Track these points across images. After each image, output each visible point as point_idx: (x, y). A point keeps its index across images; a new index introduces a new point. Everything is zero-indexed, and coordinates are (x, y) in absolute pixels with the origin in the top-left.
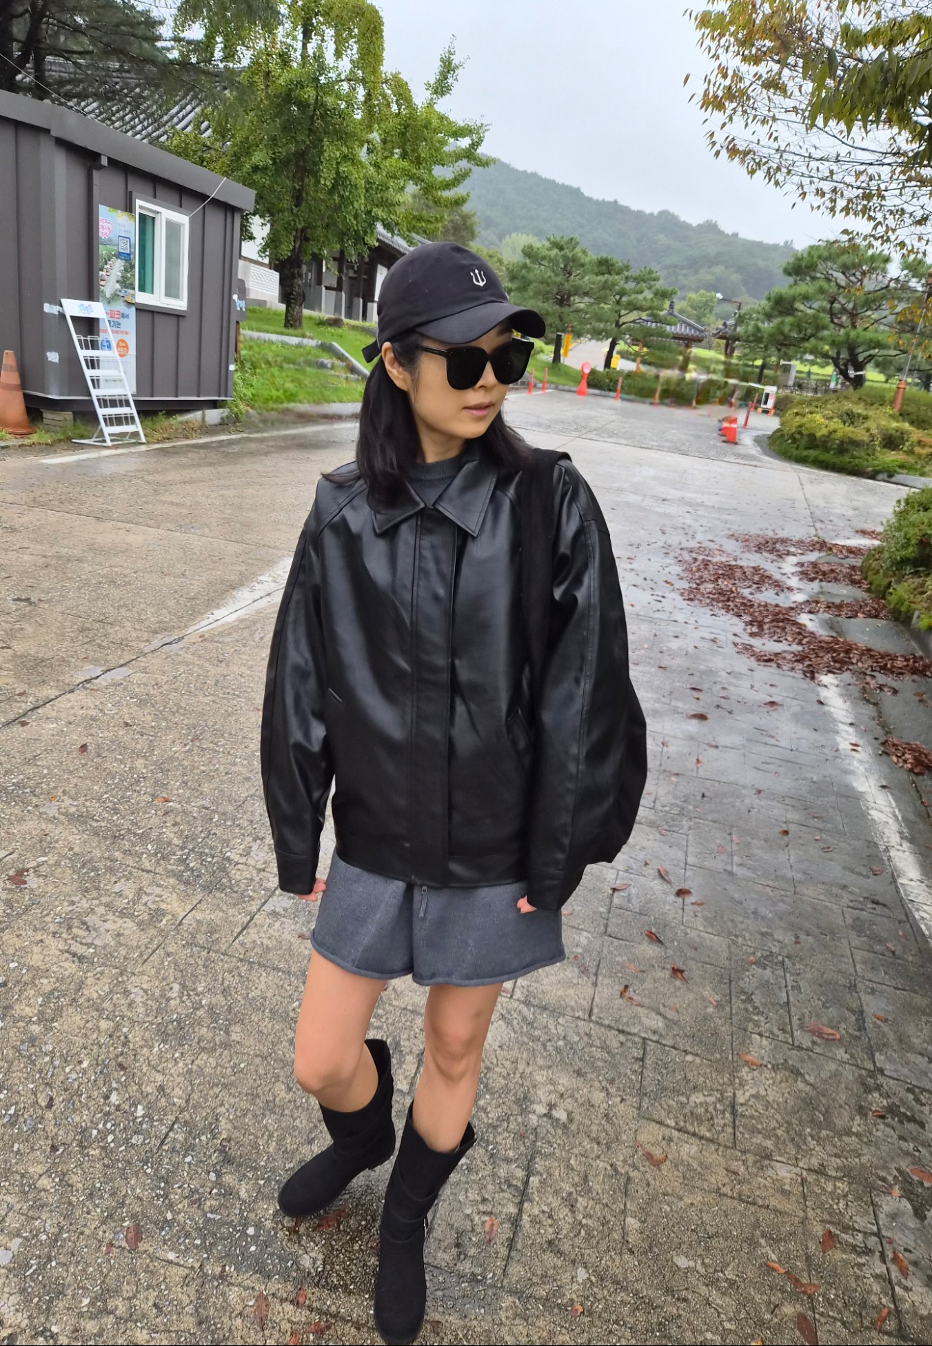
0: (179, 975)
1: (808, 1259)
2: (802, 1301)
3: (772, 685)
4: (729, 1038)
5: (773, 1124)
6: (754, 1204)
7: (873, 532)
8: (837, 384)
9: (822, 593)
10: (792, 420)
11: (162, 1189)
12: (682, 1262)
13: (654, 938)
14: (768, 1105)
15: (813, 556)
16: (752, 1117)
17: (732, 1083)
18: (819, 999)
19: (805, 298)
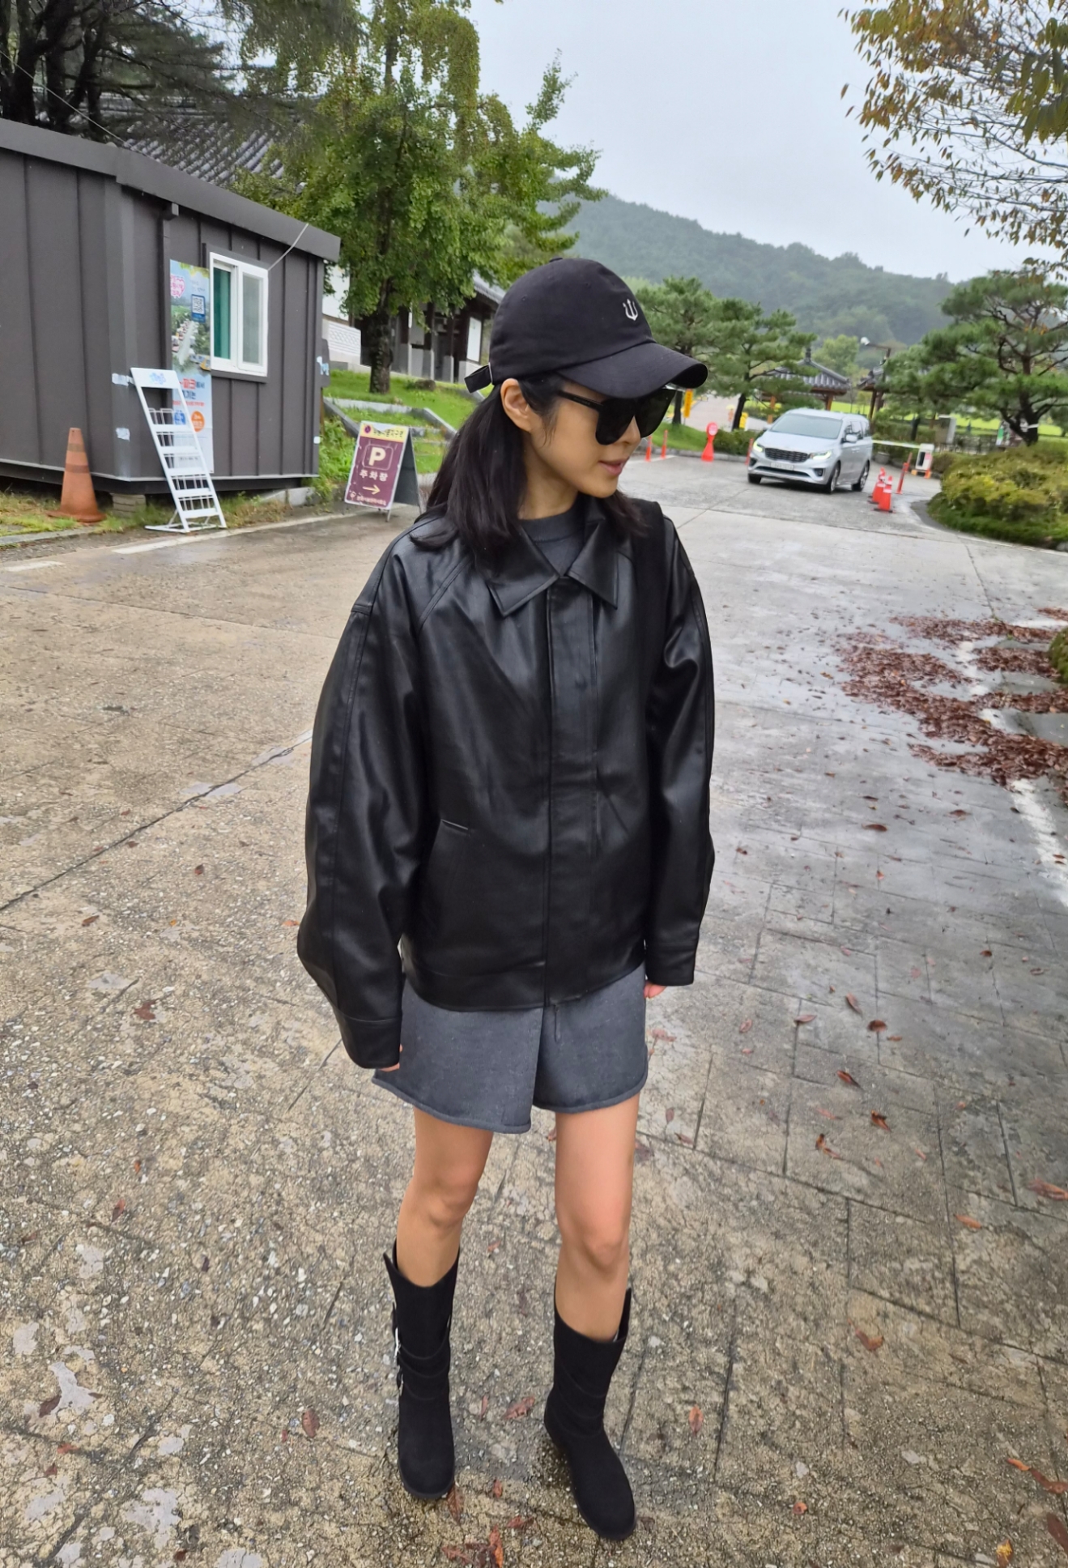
1: (1053, 1455)
2: (1051, 1500)
3: (957, 792)
4: (943, 1197)
5: (1001, 1296)
6: (986, 1394)
7: (1059, 611)
8: (1004, 440)
9: (1006, 684)
10: (956, 482)
11: (335, 1373)
12: (912, 1457)
13: (849, 1080)
14: (992, 1273)
15: (991, 641)
16: (975, 1287)
17: (950, 1247)
18: (1042, 1151)
19: (969, 340)
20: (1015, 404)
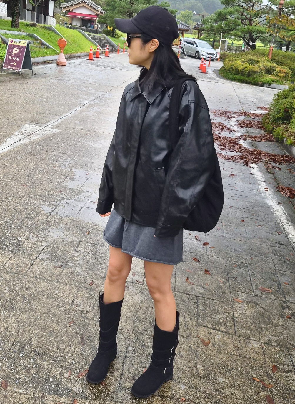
0: (7, 284)
1: (268, 375)
2: (267, 390)
3: (231, 168)
4: (229, 294)
5: (249, 324)
6: (245, 357)
7: (265, 108)
8: (244, 48)
9: (247, 132)
10: (228, 63)
11: (13, 367)
12: (221, 380)
13: (196, 260)
14: (247, 317)
15: (242, 118)
16: (241, 322)
17: (232, 310)
18: (262, 278)
19: (231, 13)
20: (247, 36)
